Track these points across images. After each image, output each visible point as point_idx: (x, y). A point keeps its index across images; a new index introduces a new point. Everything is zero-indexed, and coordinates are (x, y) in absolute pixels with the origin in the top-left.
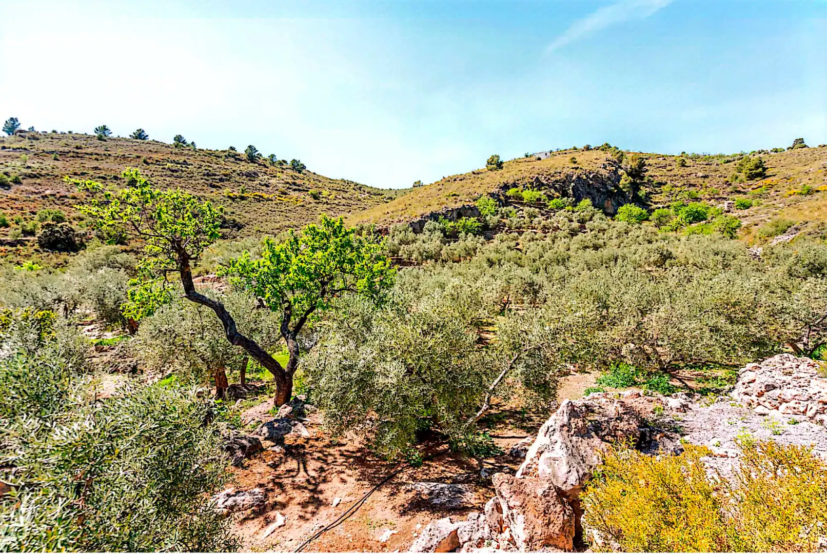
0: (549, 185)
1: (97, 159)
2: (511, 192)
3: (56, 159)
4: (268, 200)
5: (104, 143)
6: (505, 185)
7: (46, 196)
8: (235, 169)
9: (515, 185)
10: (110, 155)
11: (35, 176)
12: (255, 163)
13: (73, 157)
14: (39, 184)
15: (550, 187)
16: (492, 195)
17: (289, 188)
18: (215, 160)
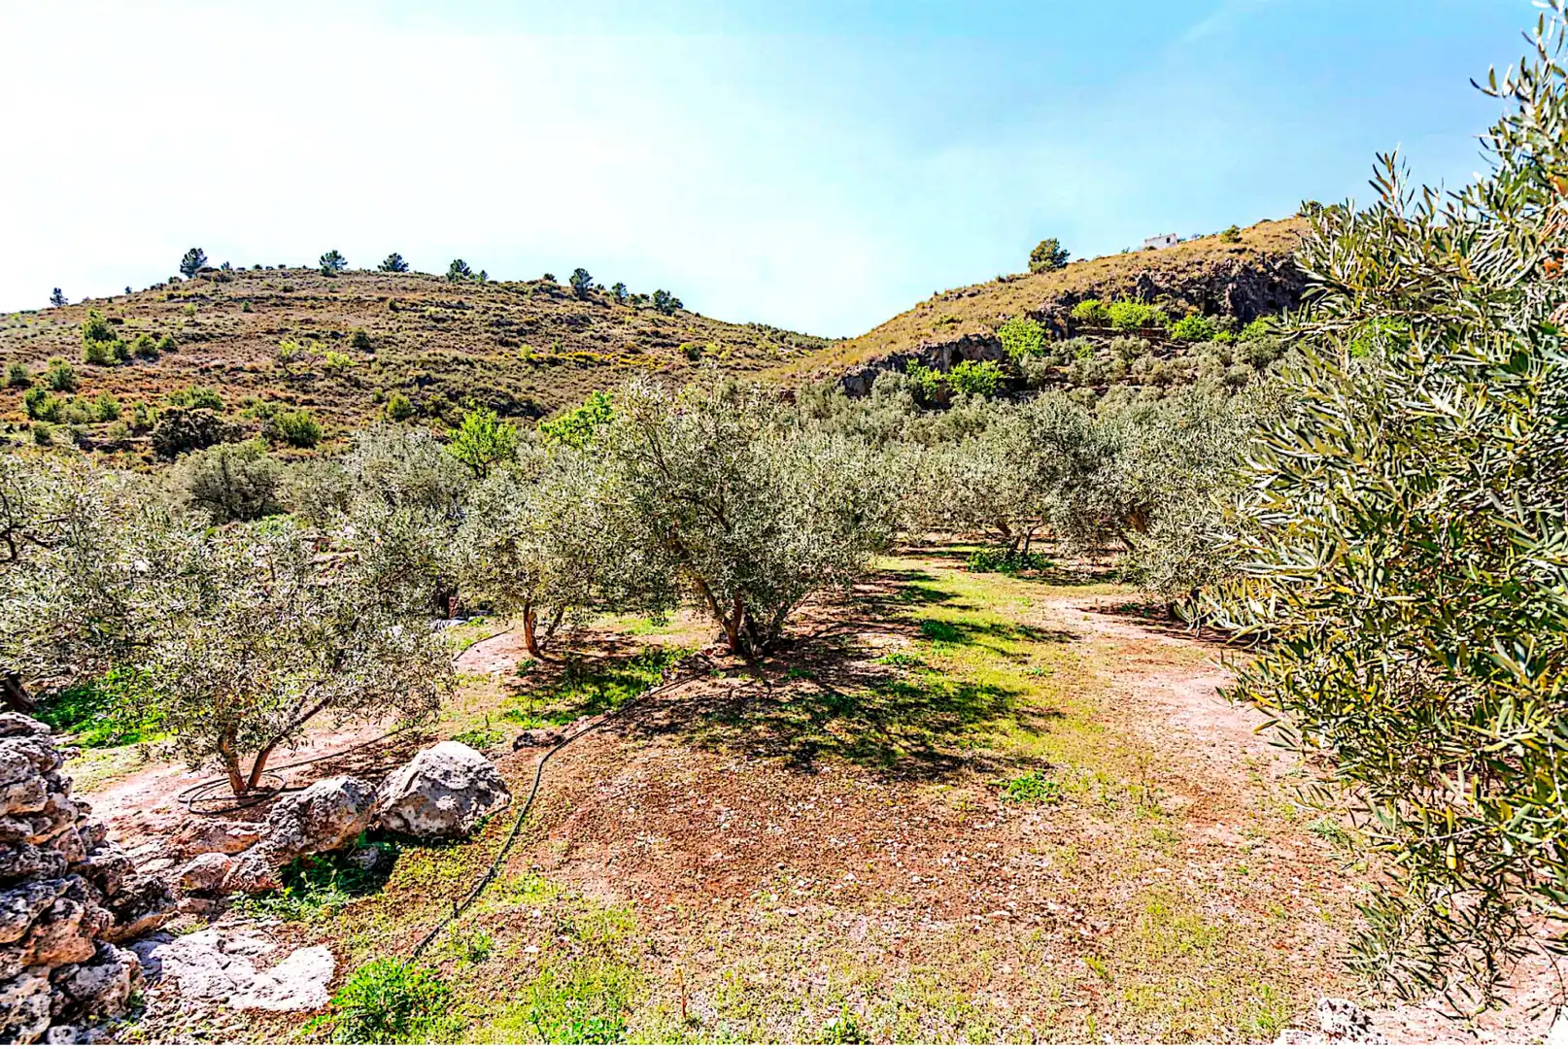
0: (1172, 291)
1: (313, 307)
2: (1082, 309)
3: (247, 310)
4: (601, 363)
5: (330, 279)
6: (1070, 296)
7: (207, 369)
8: (548, 311)
9: (1091, 295)
10: (335, 299)
11: (203, 338)
12: (587, 300)
13: (275, 305)
14: (205, 351)
15: (1177, 296)
16: (1037, 316)
17: (645, 342)
18: (514, 299)
